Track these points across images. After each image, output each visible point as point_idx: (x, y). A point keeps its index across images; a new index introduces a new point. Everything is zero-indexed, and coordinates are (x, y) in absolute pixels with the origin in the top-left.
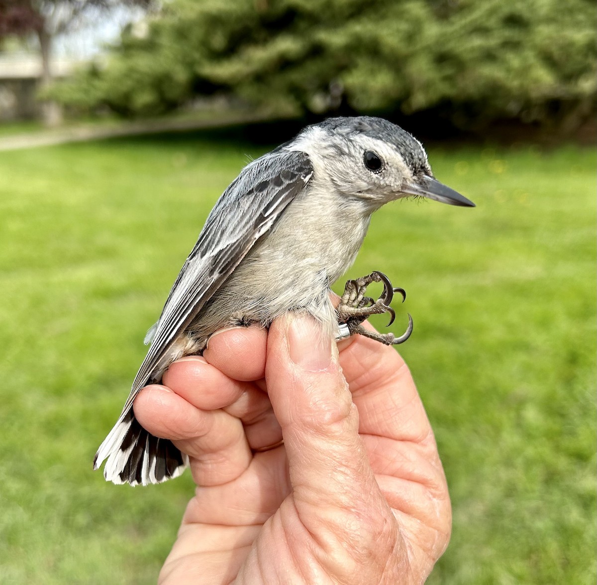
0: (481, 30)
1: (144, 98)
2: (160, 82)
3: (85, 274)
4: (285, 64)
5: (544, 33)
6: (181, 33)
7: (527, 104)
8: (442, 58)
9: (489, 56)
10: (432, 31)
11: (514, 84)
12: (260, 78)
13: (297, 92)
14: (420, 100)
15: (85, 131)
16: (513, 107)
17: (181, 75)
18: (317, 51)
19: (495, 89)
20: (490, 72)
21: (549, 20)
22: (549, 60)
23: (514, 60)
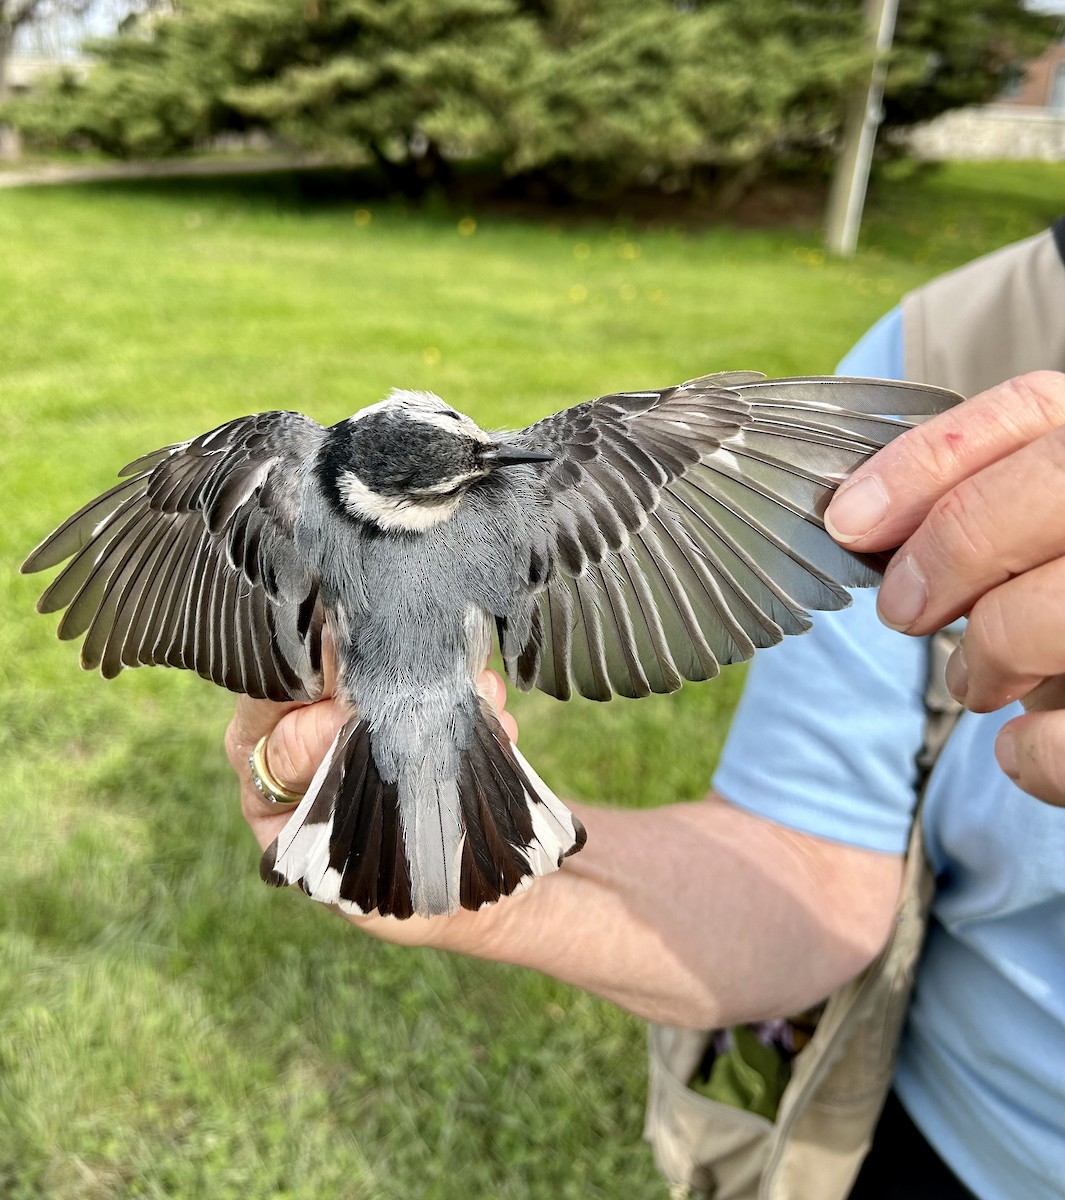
0: (608, 67)
1: (143, 130)
2: (166, 110)
4: (345, 95)
5: (689, 77)
6: (199, 40)
7: (668, 170)
8: (557, 103)
9: (620, 104)
10: (545, 63)
11: (650, 141)
12: (309, 112)
13: (361, 133)
14: (527, 157)
15: (56, 171)
16: (650, 173)
17: (197, 102)
18: (389, 80)
19: (626, 149)
20: (619, 124)
21: (697, 60)
22: (696, 113)
23: (651, 111)
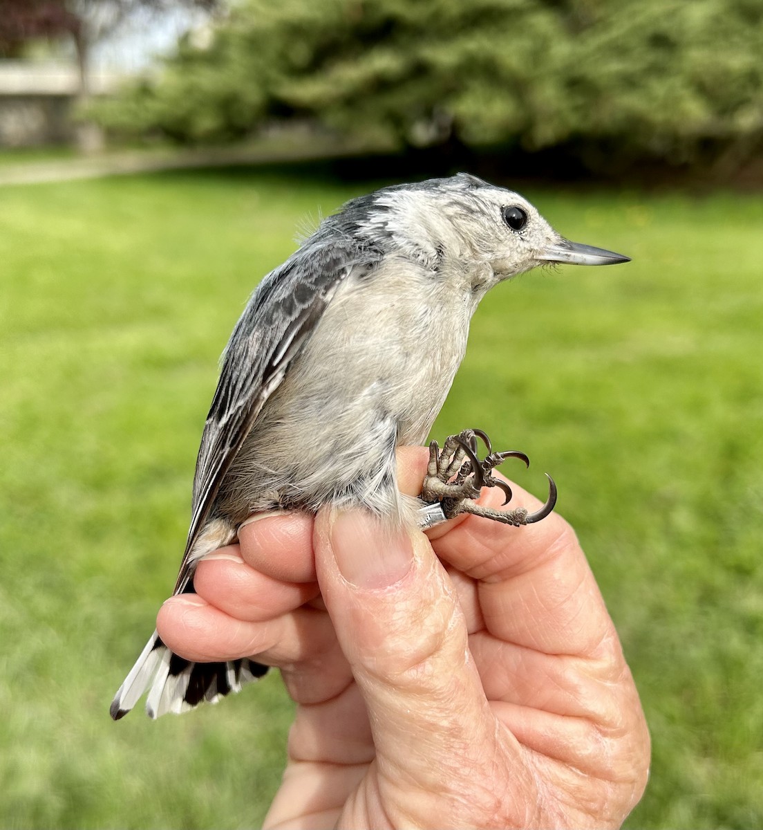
0: (619, 50)
1: (206, 123)
2: (227, 104)
3: (131, 339)
4: (381, 85)
5: (697, 58)
6: (254, 43)
8: (575, 84)
9: (630, 82)
10: (562, 50)
11: (658, 117)
12: (351, 101)
13: (396, 120)
14: (546, 133)
15: (131, 160)
17: (253, 96)
18: (420, 70)
19: (636, 124)
20: (631, 102)
21: (706, 43)
22: (703, 88)
23: (659, 88)
